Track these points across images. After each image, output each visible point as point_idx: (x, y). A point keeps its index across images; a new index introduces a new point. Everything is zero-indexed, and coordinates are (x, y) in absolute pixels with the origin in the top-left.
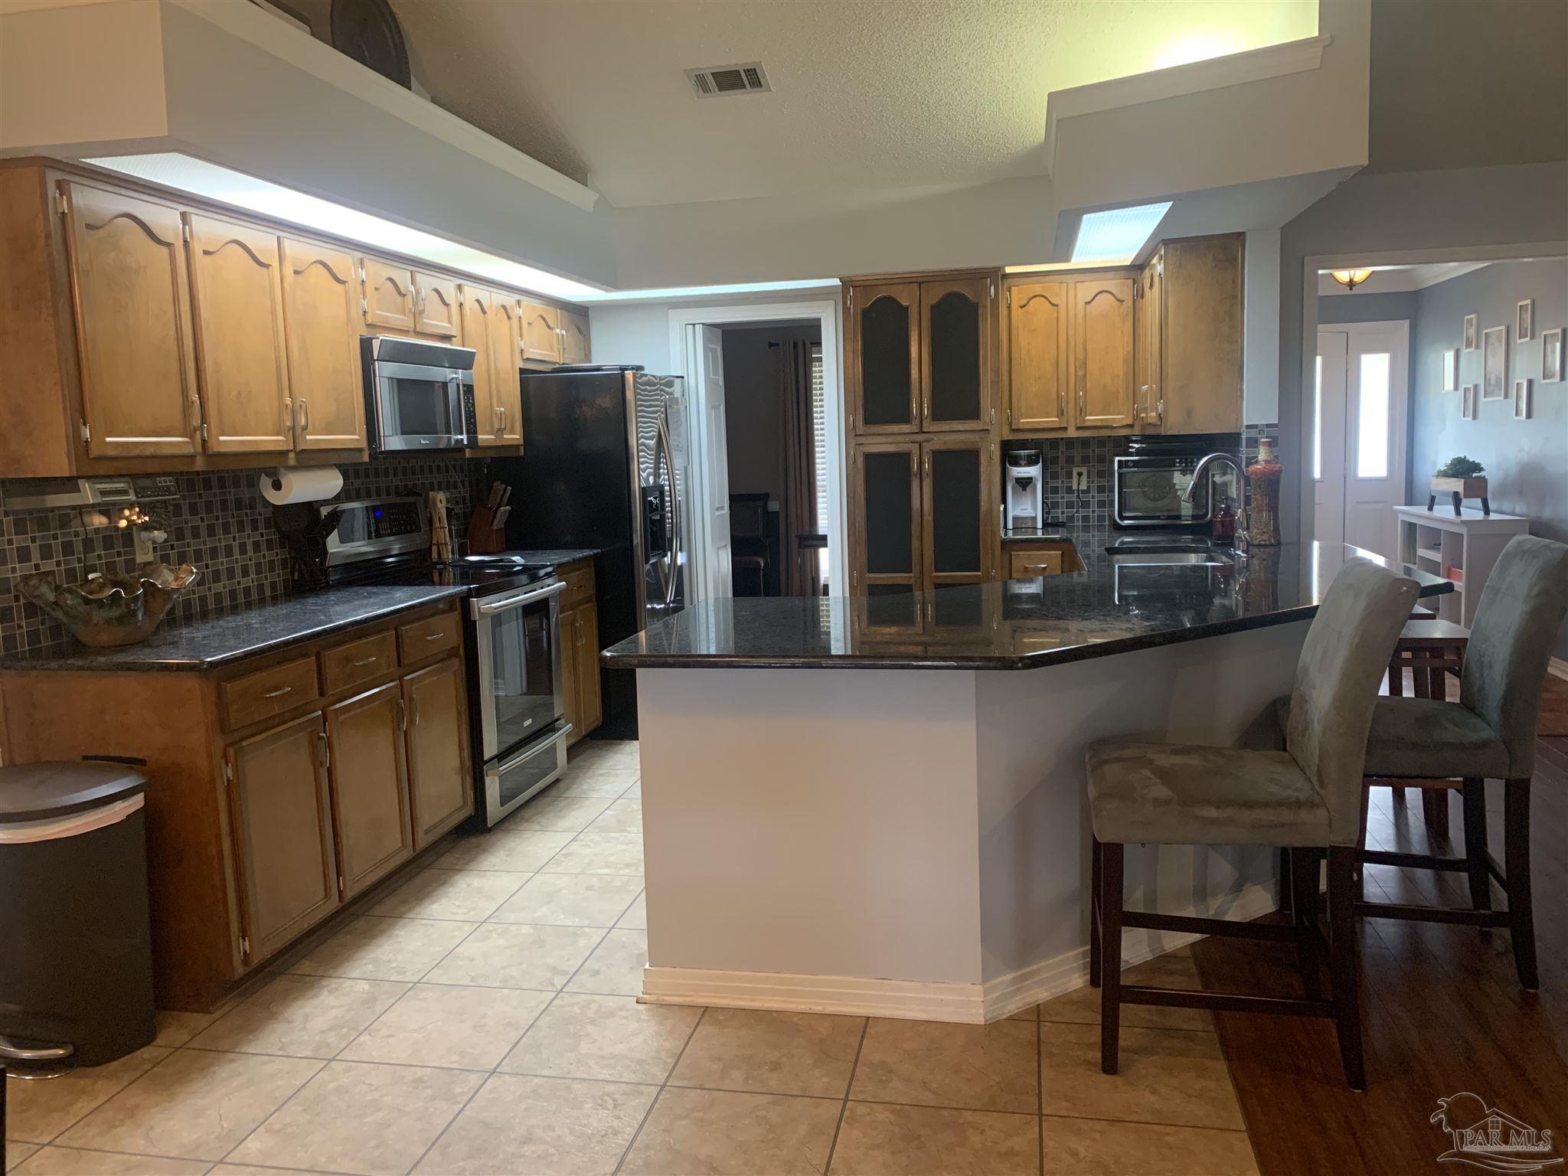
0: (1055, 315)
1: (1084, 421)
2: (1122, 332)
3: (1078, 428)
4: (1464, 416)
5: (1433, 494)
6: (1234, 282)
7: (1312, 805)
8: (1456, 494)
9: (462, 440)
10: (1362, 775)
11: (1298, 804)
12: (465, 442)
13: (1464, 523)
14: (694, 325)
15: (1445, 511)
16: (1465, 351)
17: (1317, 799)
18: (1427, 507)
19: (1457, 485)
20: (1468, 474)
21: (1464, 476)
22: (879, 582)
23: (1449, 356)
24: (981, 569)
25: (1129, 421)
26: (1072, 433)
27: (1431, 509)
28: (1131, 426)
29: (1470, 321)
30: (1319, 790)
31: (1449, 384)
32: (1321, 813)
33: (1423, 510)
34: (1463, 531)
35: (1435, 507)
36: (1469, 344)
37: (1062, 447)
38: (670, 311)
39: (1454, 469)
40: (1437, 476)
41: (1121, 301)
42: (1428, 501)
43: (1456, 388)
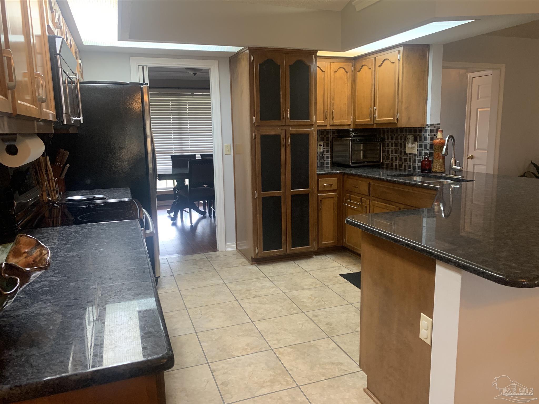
0: (323, 76)
1: (334, 122)
2: (348, 86)
3: (331, 126)
6: (425, 65)
9: (80, 120)
12: (82, 122)
14: (143, 67)
22: (267, 196)
24: (310, 187)
25: (349, 123)
26: (328, 128)
28: (349, 125)
37: (325, 134)
38: (131, 58)
41: (347, 72)
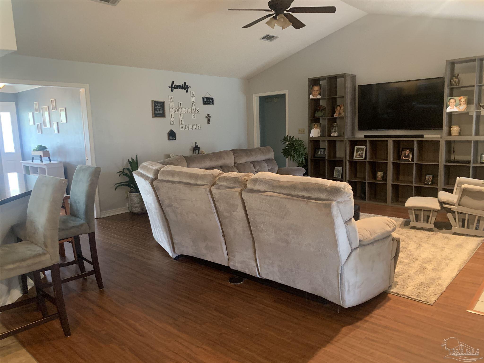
4: (38, 132)
5: (33, 157)
7: (44, 254)
8: (41, 156)
10: (58, 240)
11: (40, 255)
13: (45, 164)
15: (37, 162)
16: (36, 113)
17: (45, 252)
18: (31, 161)
19: (41, 153)
20: (43, 150)
21: (42, 150)
23: (30, 114)
27: (33, 161)
29: (36, 104)
30: (46, 249)
31: (32, 123)
32: (48, 256)
33: (30, 162)
34: (45, 167)
35: (34, 161)
36: (36, 111)
39: (39, 149)
40: (34, 151)
42: (31, 159)
43: (34, 124)
